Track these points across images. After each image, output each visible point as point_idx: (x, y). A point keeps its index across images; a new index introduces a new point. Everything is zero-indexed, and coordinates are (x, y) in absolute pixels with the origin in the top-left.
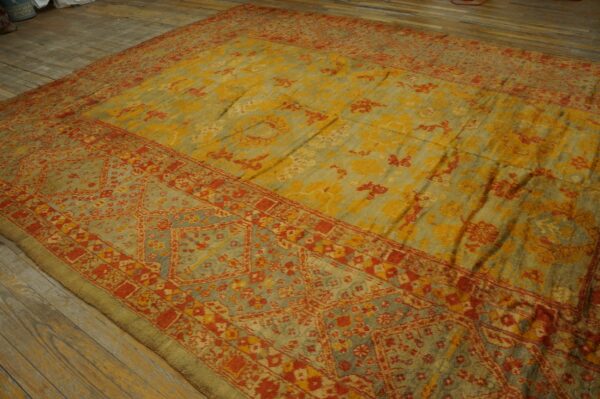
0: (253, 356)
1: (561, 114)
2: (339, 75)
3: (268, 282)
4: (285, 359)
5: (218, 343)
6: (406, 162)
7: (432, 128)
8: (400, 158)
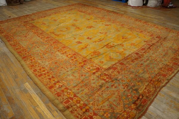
0: (36, 65)
1: (138, 34)
2: (89, 20)
3: (47, 55)
4: (41, 67)
5: (31, 62)
6: (91, 39)
7: (103, 33)
8: (90, 38)
